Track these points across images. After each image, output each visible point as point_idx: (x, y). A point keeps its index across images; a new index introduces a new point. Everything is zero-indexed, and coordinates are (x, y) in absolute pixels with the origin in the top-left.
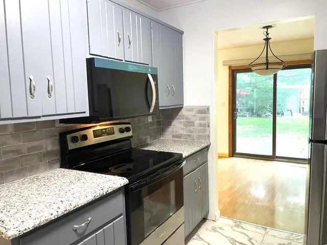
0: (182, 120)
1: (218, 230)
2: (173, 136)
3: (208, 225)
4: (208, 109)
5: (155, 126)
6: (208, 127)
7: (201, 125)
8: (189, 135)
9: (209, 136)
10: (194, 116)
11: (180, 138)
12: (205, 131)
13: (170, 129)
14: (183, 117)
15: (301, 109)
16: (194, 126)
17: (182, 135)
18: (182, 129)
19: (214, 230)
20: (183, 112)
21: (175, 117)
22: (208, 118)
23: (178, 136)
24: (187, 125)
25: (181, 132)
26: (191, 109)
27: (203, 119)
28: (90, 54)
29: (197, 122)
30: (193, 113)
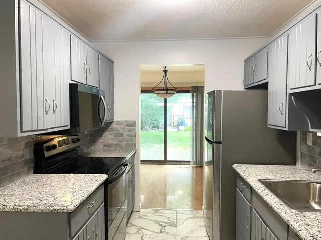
0: (112, 133)
1: (144, 217)
2: (104, 146)
3: (135, 215)
4: (135, 123)
5: (89, 138)
6: (135, 137)
7: (128, 136)
8: (118, 145)
9: (135, 145)
10: (123, 129)
11: (110, 147)
12: (133, 140)
13: (101, 140)
14: (113, 130)
15: (172, 124)
16: (123, 136)
17: (112, 144)
18: (112, 139)
19: (141, 218)
20: (114, 125)
21: (106, 130)
22: (135, 130)
23: (109, 146)
24: (117, 136)
25: (111, 142)
26: (120, 123)
27: (130, 131)
28: (71, 80)
29: (125, 134)
30: (123, 127)
